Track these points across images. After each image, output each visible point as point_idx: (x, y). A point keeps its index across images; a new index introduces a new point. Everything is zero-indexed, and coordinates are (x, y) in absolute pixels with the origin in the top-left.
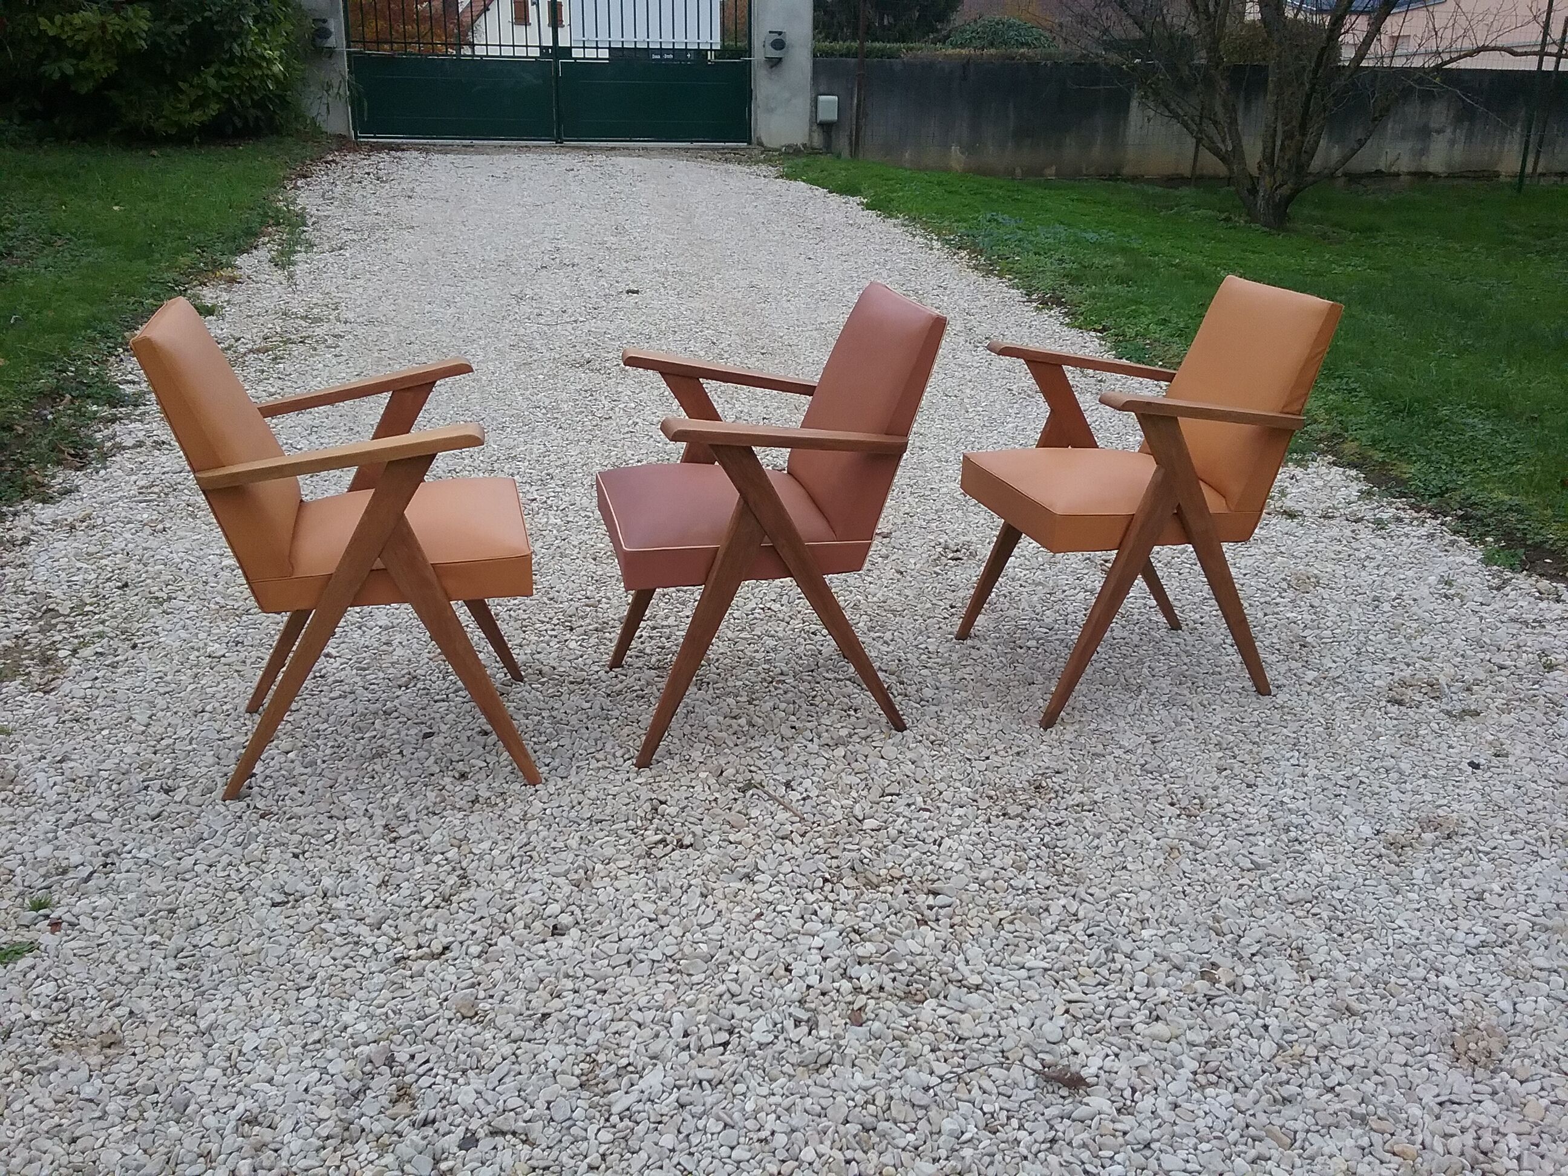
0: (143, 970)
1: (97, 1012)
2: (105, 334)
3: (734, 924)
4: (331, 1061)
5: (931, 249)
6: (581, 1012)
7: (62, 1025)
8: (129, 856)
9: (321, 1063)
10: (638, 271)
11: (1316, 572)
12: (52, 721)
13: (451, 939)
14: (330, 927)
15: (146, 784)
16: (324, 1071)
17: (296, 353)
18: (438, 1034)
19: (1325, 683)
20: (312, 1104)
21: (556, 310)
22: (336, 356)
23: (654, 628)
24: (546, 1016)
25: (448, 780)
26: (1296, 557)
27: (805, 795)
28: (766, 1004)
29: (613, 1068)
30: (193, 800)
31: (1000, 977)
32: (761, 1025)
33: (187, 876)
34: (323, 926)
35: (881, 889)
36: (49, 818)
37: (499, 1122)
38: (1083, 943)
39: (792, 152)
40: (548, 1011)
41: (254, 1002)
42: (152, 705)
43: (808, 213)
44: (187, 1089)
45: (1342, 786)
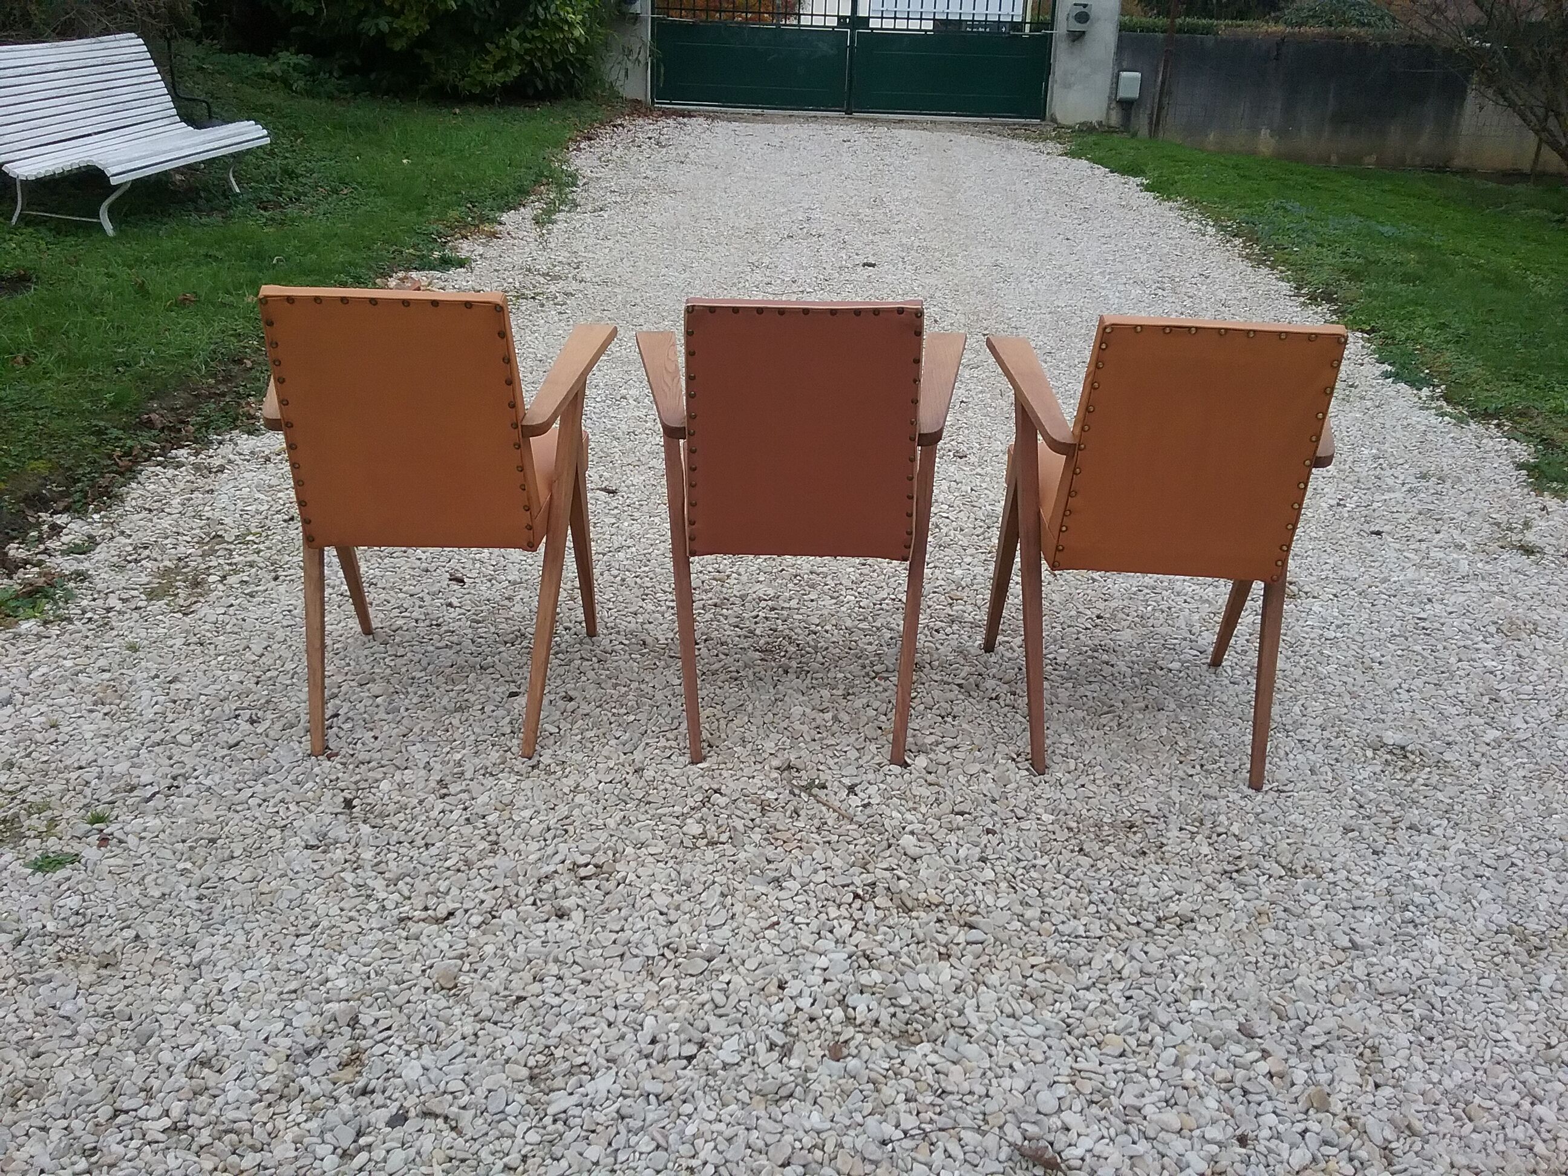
0: (164, 895)
1: (107, 931)
2: (358, 281)
3: (743, 931)
4: (298, 1013)
5: (1204, 235)
6: (556, 1001)
7: (72, 940)
8: (194, 781)
9: (288, 1014)
10: (883, 244)
11: (1537, 617)
12: (179, 642)
13: (458, 905)
14: (349, 877)
15: (237, 712)
16: (289, 1023)
18: (409, 1002)
19: (1507, 745)
20: (266, 1055)
21: (786, 278)
22: (560, 313)
23: (773, 609)
24: (520, 999)
26: (1518, 599)
27: (866, 801)
28: (747, 1021)
29: (566, 1066)
30: (272, 733)
31: (1009, 1030)
32: (732, 1044)
33: (239, 808)
34: (342, 874)
35: (914, 914)
36: (138, 736)
37: (433, 1105)
40: (524, 994)
41: (253, 943)
42: (271, 636)
43: (1081, 192)
44: (157, 1021)
45: (1488, 866)
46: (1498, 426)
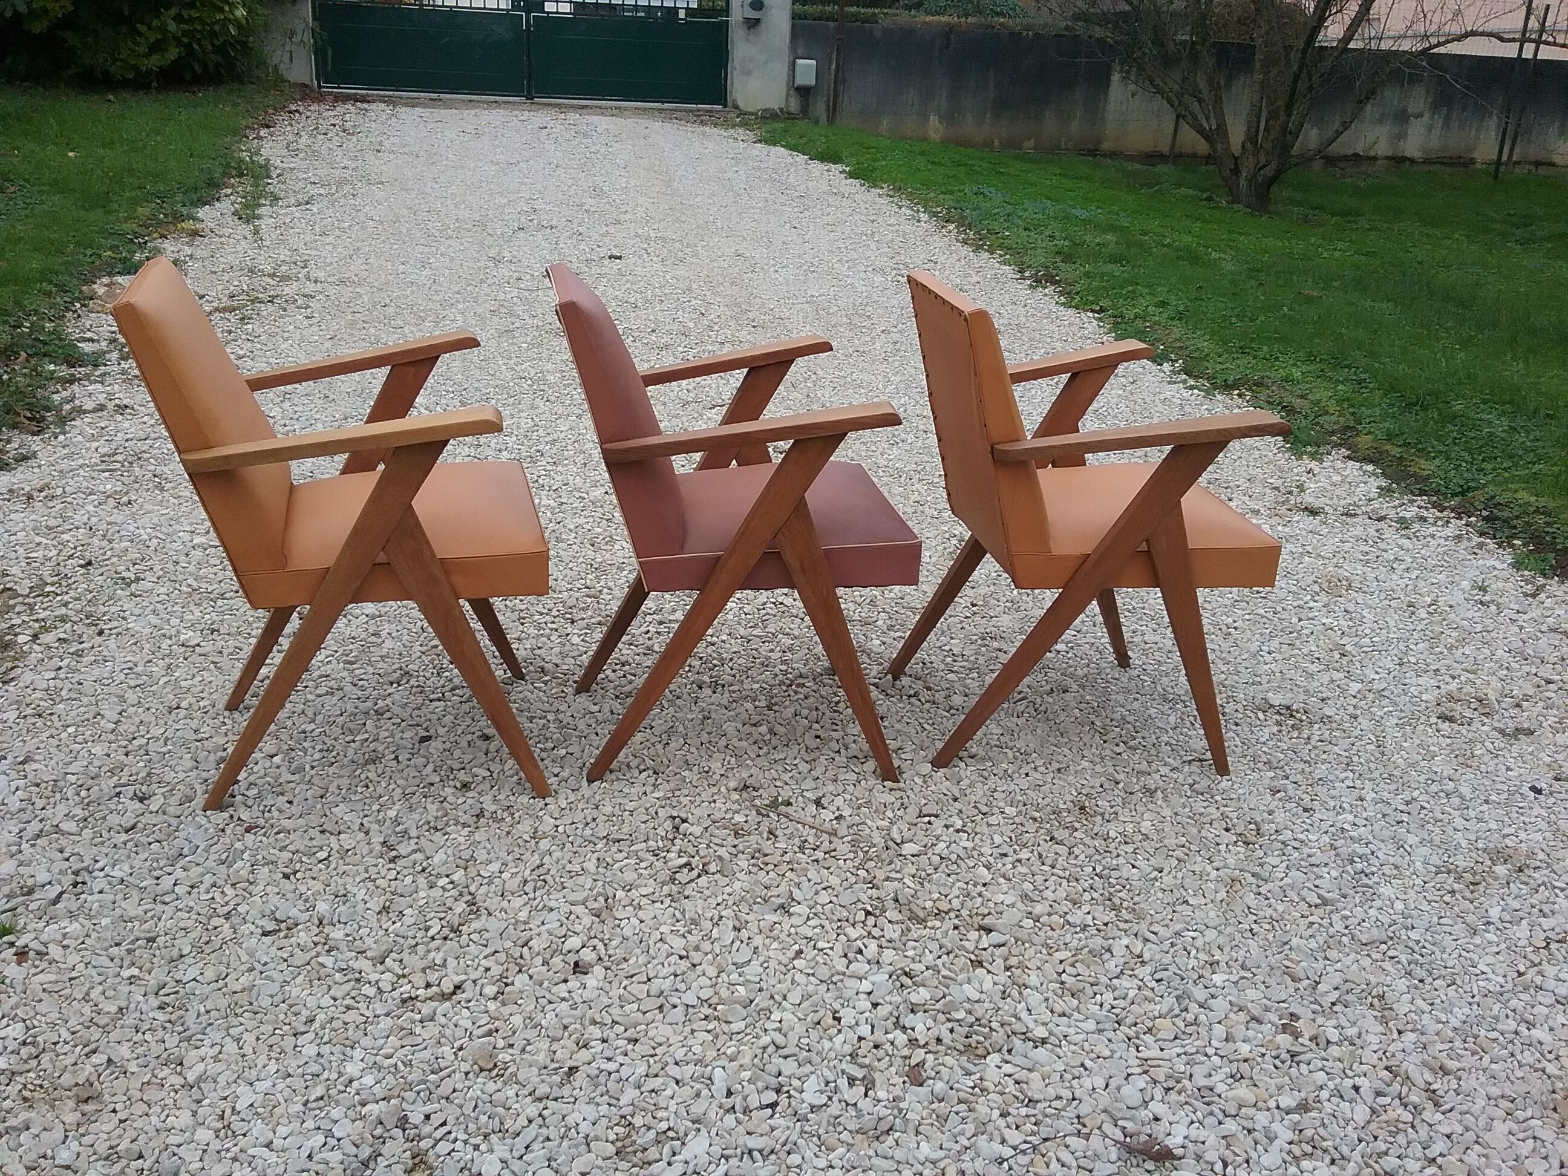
0: (121, 1009)
1: (70, 1060)
2: (62, 289)
3: (773, 964)
4: (336, 1122)
5: (919, 221)
6: (612, 1066)
7: (32, 1075)
8: (102, 874)
9: (325, 1125)
10: (619, 236)
11: (1347, 574)
12: (12, 715)
13: (463, 977)
14: (328, 961)
15: (118, 790)
16: (329, 1133)
17: (265, 313)
18: (454, 1091)
19: (1371, 696)
21: (536, 274)
22: (307, 317)
23: (661, 623)
24: (573, 1070)
25: (449, 791)
26: (1323, 558)
27: (837, 814)
28: (816, 1059)
29: (652, 1135)
30: (171, 810)
31: (1066, 1029)
32: (812, 1084)
33: (167, 899)
34: (320, 959)
35: (929, 924)
36: (11, 828)
38: (1153, 989)
39: (768, 116)
40: (575, 1064)
41: (247, 1050)
42: (122, 699)
43: (791, 180)
44: (174, 1155)
45: (1402, 812)
46: (1240, 396)
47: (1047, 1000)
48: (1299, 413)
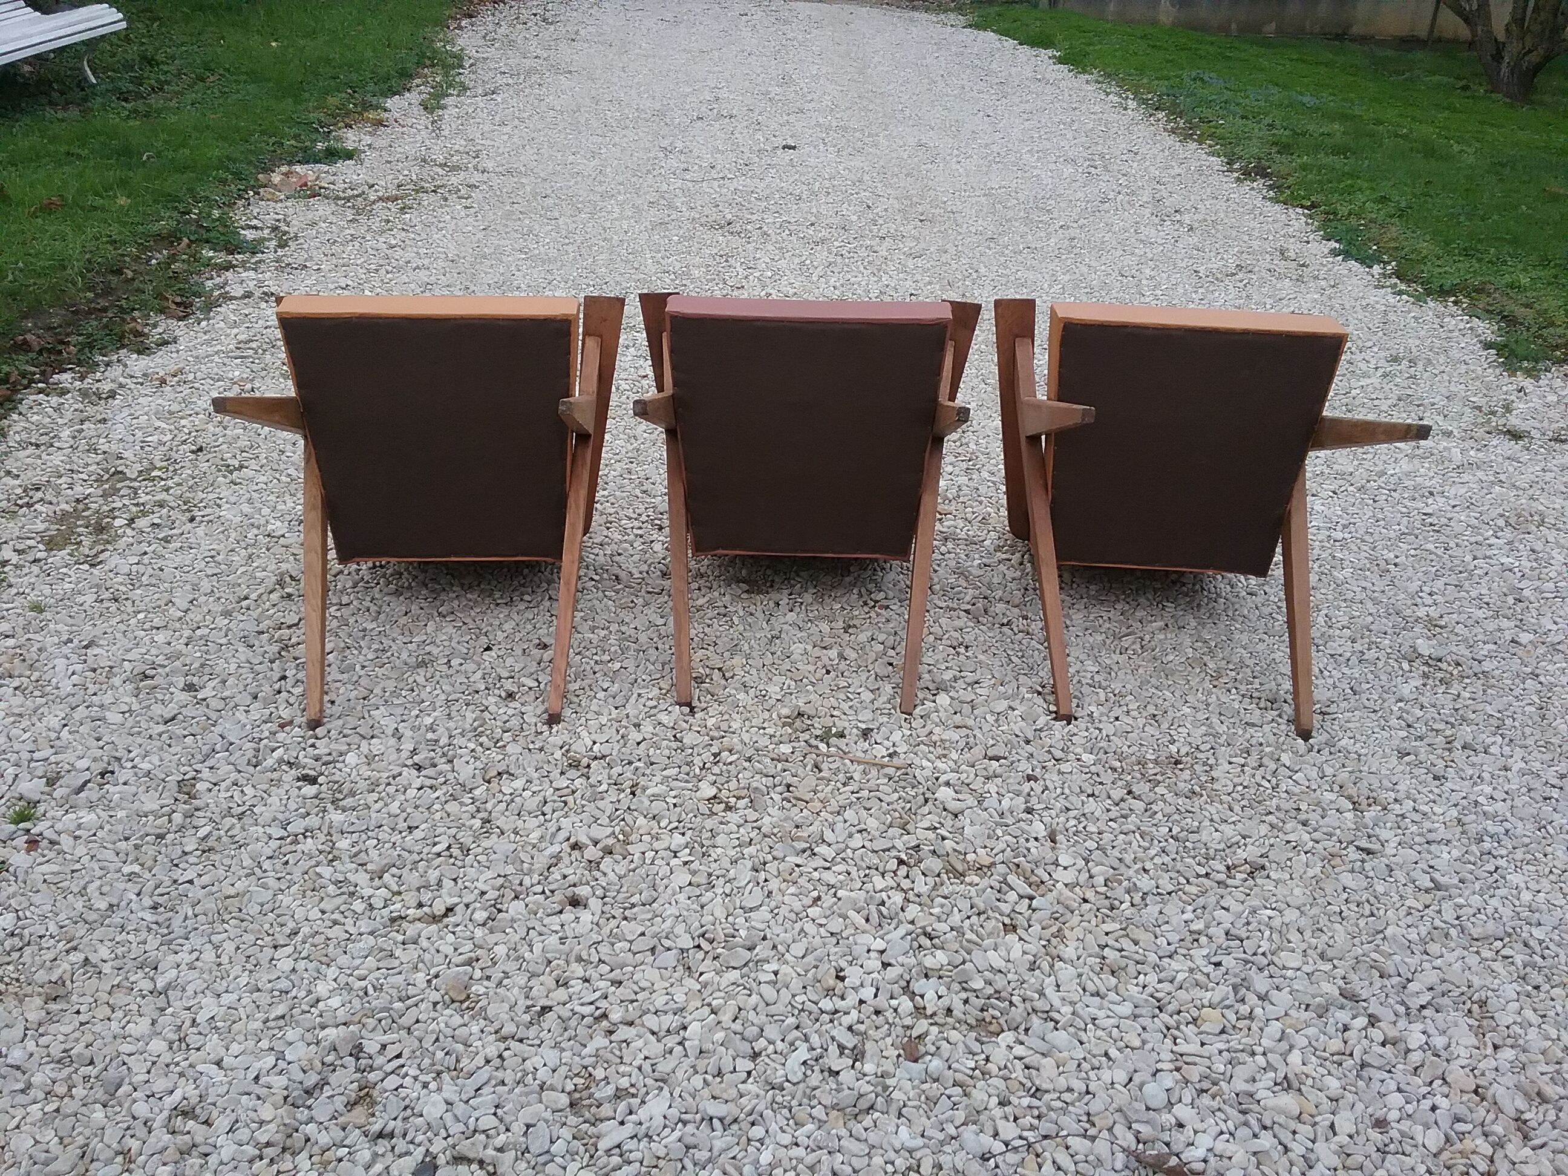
0: (111, 906)
1: (50, 955)
2: (238, 176)
3: (784, 911)
4: (291, 1044)
5: (1126, 109)
7: (11, 968)
8: (130, 765)
9: (279, 1046)
10: (799, 125)
11: (1541, 508)
12: (90, 598)
13: (456, 900)
14: (326, 871)
16: (281, 1056)
17: (426, 203)
18: (418, 1021)
19: (1542, 650)
20: (259, 1098)
21: (704, 165)
22: (466, 207)
24: (546, 1010)
25: (492, 699)
26: (1518, 488)
27: (891, 751)
29: (610, 1090)
30: (212, 703)
31: (1096, 1011)
34: (318, 869)
35: (967, 879)
36: (58, 713)
37: (465, 1147)
38: (1208, 975)
40: (548, 1003)
41: (225, 959)
42: (196, 588)
43: (994, 66)
44: (124, 1064)
45: (1554, 787)
46: (1455, 303)
47: (1080, 975)
48: (1521, 324)
